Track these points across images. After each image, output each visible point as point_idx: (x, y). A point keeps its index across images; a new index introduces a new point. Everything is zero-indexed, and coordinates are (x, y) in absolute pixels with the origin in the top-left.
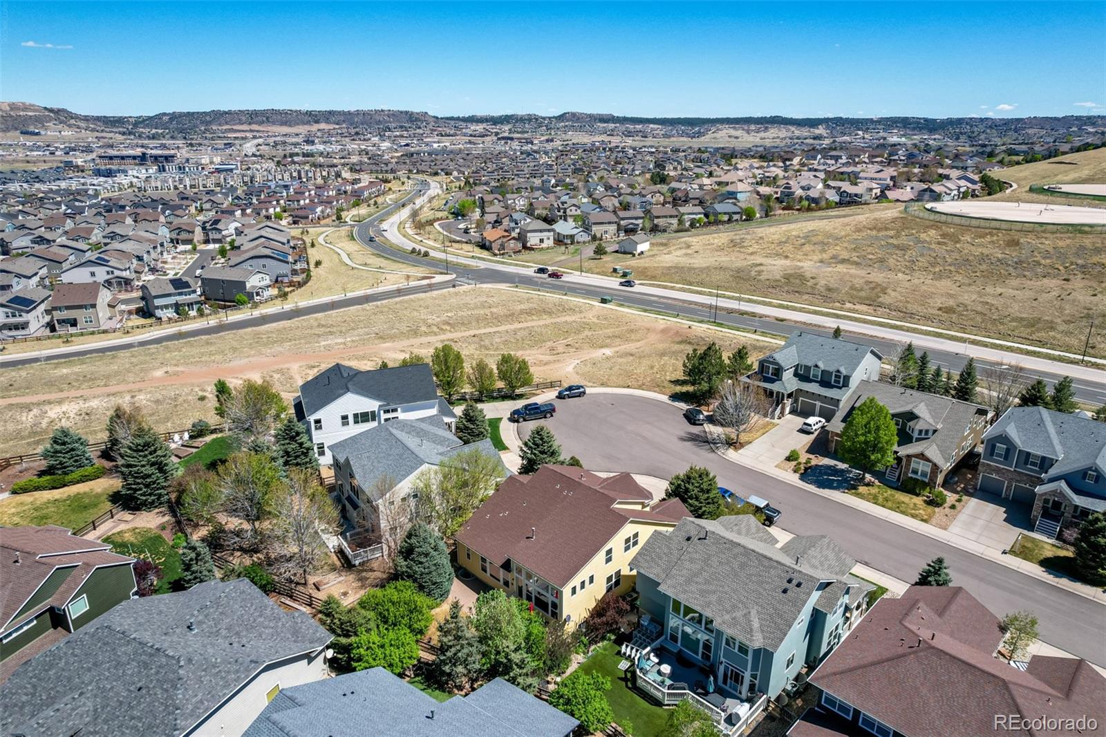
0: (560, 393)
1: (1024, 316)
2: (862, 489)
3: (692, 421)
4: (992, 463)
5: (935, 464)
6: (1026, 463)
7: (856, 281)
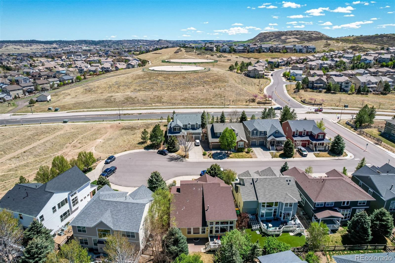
0: (106, 161)
1: (203, 98)
2: (231, 155)
3: (164, 154)
4: (253, 137)
5: (245, 142)
6: (261, 134)
7: (150, 96)
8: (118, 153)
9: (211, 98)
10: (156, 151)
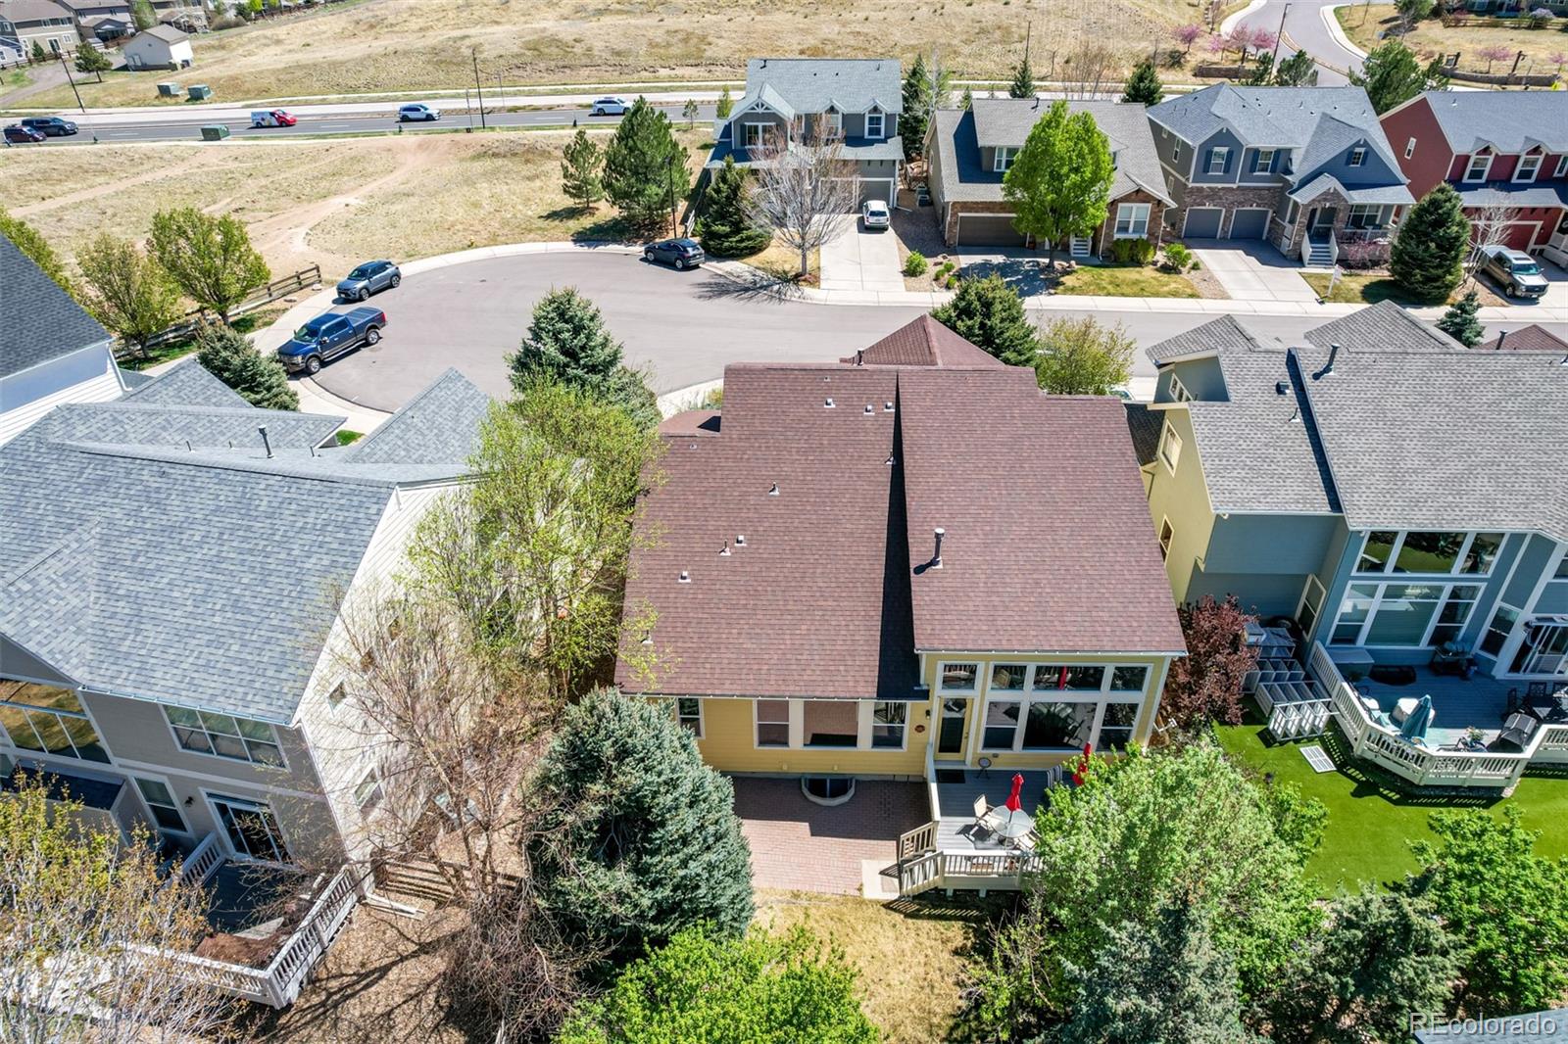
0: (342, 290)
1: (912, 42)
2: (1068, 280)
3: (679, 264)
4: (1205, 185)
5: (1159, 202)
6: (1253, 170)
7: (650, 34)
8: (425, 256)
9: (955, 42)
10: (638, 249)
